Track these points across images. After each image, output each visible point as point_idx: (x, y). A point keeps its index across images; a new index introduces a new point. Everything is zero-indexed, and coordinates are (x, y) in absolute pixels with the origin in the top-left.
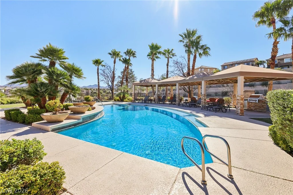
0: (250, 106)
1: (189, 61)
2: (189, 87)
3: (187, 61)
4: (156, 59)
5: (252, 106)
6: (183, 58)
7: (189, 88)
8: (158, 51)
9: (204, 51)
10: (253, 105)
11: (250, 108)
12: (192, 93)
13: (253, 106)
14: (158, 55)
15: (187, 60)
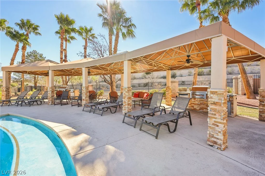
0: (193, 104)
1: (110, 43)
2: (111, 76)
3: (108, 44)
4: (70, 40)
5: (195, 104)
6: (102, 38)
7: (111, 78)
8: (71, 27)
9: (128, 30)
10: (197, 102)
11: (193, 107)
12: (115, 84)
13: (198, 104)
14: (73, 34)
15: (109, 42)
